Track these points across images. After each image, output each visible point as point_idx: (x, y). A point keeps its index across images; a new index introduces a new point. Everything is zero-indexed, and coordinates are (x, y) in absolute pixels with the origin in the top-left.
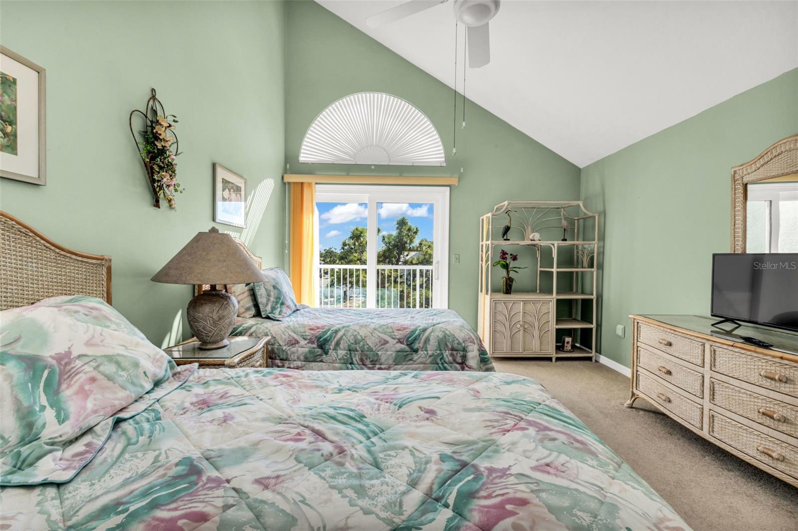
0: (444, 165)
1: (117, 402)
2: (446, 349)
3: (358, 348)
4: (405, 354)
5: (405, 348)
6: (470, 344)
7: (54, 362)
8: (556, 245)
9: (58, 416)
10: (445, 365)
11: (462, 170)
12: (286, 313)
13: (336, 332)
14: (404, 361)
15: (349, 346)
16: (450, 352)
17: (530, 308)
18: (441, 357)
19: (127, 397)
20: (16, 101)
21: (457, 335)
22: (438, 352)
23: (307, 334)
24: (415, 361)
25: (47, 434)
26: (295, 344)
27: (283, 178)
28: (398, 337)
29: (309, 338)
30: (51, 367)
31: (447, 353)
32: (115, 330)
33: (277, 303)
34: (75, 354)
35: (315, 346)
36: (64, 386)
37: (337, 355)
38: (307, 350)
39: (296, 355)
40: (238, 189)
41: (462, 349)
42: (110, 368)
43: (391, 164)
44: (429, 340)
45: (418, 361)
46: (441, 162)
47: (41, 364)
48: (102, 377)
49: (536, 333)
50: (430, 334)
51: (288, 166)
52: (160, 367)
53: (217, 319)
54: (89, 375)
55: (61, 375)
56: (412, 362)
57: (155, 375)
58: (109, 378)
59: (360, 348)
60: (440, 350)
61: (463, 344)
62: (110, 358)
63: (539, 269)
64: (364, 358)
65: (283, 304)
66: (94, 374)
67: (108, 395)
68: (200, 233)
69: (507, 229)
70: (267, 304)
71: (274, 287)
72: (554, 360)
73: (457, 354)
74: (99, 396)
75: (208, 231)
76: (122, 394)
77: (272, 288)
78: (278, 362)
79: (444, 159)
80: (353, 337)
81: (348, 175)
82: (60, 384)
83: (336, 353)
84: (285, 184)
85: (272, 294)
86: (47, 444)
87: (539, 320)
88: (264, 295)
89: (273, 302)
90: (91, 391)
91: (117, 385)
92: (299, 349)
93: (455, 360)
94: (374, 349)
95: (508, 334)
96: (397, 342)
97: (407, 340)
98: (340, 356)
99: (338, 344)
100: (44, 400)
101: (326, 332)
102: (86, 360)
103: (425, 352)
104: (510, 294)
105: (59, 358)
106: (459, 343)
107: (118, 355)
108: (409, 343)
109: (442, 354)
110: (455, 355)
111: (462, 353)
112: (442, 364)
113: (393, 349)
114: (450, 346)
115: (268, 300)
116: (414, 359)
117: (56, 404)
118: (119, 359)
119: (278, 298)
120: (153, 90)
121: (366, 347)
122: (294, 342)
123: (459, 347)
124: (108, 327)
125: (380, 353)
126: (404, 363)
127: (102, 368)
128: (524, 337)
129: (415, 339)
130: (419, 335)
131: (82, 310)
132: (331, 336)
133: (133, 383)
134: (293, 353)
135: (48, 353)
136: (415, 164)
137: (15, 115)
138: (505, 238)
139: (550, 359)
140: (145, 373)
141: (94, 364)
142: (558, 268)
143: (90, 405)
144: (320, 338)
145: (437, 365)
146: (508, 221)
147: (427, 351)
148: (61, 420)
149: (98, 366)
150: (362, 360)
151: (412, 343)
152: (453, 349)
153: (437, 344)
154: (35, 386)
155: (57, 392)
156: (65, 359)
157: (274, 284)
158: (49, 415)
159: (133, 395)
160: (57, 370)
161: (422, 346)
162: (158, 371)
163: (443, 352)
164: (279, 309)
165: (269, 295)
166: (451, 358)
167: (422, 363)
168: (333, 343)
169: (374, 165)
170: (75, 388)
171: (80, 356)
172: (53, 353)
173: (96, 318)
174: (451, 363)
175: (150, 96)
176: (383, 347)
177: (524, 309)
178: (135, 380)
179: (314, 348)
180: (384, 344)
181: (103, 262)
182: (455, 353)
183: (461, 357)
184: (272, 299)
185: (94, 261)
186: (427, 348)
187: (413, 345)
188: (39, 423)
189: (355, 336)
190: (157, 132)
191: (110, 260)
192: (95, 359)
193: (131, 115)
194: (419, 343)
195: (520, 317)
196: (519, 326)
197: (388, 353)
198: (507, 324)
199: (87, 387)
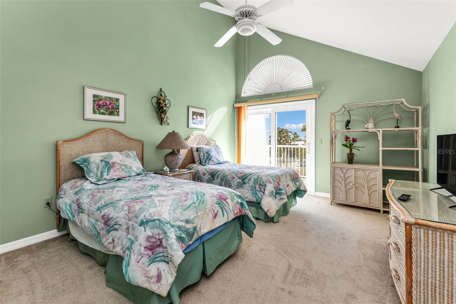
0: (312, 87)
1: (122, 175)
2: (257, 184)
3: (224, 179)
4: (241, 184)
5: (241, 181)
6: (268, 183)
7: (111, 163)
8: (381, 132)
9: (107, 174)
10: (257, 192)
11: (323, 88)
12: (211, 164)
13: (218, 172)
14: (240, 187)
15: (221, 178)
16: (259, 186)
17: (360, 173)
18: (255, 188)
19: (126, 175)
20: (119, 104)
21: (263, 178)
22: (254, 185)
23: (209, 171)
24: (244, 188)
25: (104, 177)
26: (205, 175)
27: (233, 105)
28: (239, 176)
29: (209, 173)
30: (110, 165)
31: (257, 186)
32: (130, 159)
33: (207, 159)
34: (117, 162)
35: (211, 176)
36: (112, 169)
37: (217, 181)
38: (208, 177)
39: (205, 179)
40: (201, 115)
41: (264, 185)
42: (123, 167)
43: (282, 91)
44: (251, 179)
45: (245, 188)
46: (311, 85)
47: (109, 163)
48: (121, 169)
49: (366, 191)
50: (252, 177)
51: (237, 99)
52: (139, 170)
53: (171, 161)
54: (118, 168)
55: (112, 166)
56: (243, 188)
57: (136, 172)
58: (123, 169)
59: (225, 179)
60: (255, 184)
61: (265, 183)
62: (124, 165)
63: (381, 149)
64: (226, 184)
65: (210, 160)
66: (119, 168)
67: (121, 173)
68: (169, 133)
69: (348, 122)
70: (203, 159)
71: (207, 153)
72: (382, 212)
73: (262, 187)
74: (119, 173)
75: (172, 132)
76: (125, 174)
77: (205, 153)
78: (199, 181)
79: (312, 84)
80: (223, 174)
81: (262, 100)
82: (111, 168)
83: (217, 180)
84: (235, 108)
85: (205, 155)
86: (104, 179)
87: (368, 183)
88: (202, 155)
89: (206, 158)
90: (117, 171)
91: (124, 172)
92: (206, 177)
93: (261, 190)
94: (230, 181)
95: (343, 189)
96: (238, 179)
97: (242, 178)
98: (218, 182)
99: (218, 177)
100: (106, 171)
101: (215, 171)
102: (119, 164)
103: (248, 184)
104: (352, 164)
105: (113, 163)
106: (263, 182)
107: (127, 165)
108: (243, 179)
109: (255, 186)
110: (261, 188)
111: (264, 187)
112: (255, 191)
113: (237, 181)
114: (259, 183)
115: (204, 158)
116: (244, 187)
117: (108, 172)
118: (127, 166)
119: (208, 157)
120: (161, 89)
121: (227, 179)
122: (204, 174)
123: (263, 184)
124: (128, 158)
125: (231, 182)
126: (240, 188)
127: (121, 167)
128: (356, 192)
129: (245, 178)
130: (247, 176)
131: (125, 153)
132: (216, 173)
133: (129, 172)
134: (204, 178)
135: (111, 161)
136: (295, 89)
137: (119, 107)
138: (347, 128)
139: (379, 211)
140: (133, 171)
141: (120, 166)
142: (383, 147)
143: (115, 174)
144: (213, 173)
145: (253, 191)
146: (349, 117)
147: (249, 184)
148: (107, 175)
149: (121, 166)
150: (225, 185)
151: (244, 180)
152: (260, 185)
153: (254, 181)
154: (106, 168)
155: (110, 170)
156: (114, 163)
157: (207, 151)
158: (106, 173)
159: (128, 175)
160: (111, 165)
161: (247, 182)
162: (138, 171)
163: (256, 185)
164: (208, 162)
165: (204, 156)
166: (259, 189)
167: (247, 189)
168: (216, 176)
169: (274, 93)
170: (114, 170)
171: (117, 163)
172: (112, 162)
173: (127, 156)
174: (259, 191)
175: (160, 90)
176: (233, 180)
177: (355, 174)
178: (130, 172)
179: (210, 177)
180: (233, 179)
181: (141, 142)
182: (261, 186)
183: (263, 189)
184: (205, 157)
185: (138, 142)
186: (249, 182)
187: (244, 181)
188: (103, 175)
189: (224, 174)
190: (160, 102)
191: (143, 141)
192: (121, 164)
193: (152, 98)
194: (246, 180)
195: (352, 179)
196: (351, 185)
197: (235, 183)
198: (343, 183)
199: (116, 170)
